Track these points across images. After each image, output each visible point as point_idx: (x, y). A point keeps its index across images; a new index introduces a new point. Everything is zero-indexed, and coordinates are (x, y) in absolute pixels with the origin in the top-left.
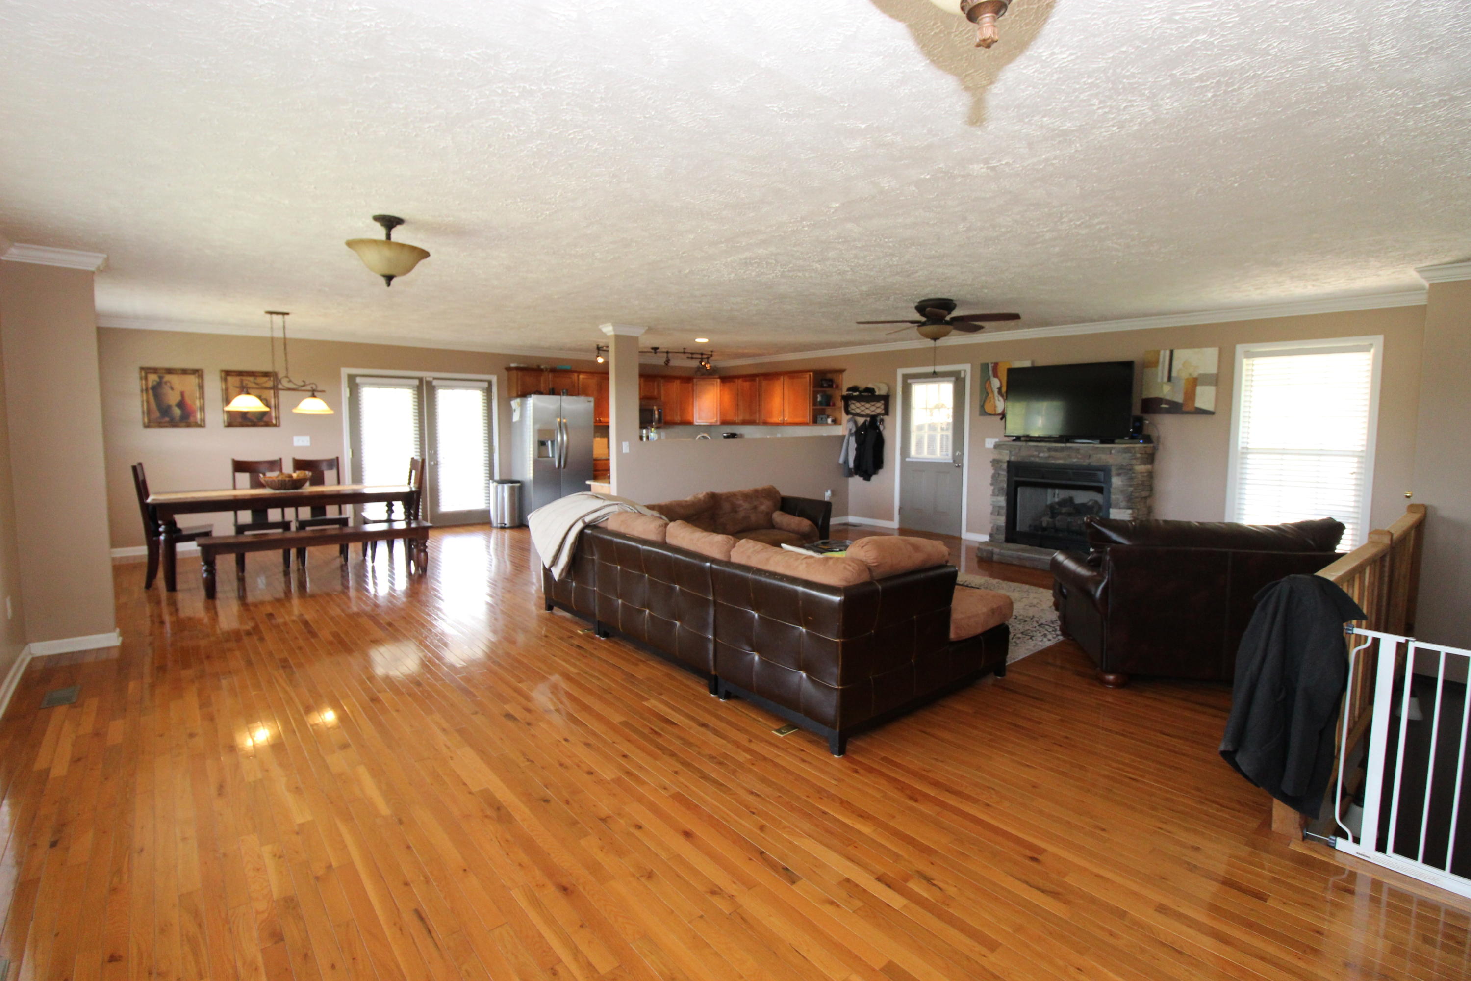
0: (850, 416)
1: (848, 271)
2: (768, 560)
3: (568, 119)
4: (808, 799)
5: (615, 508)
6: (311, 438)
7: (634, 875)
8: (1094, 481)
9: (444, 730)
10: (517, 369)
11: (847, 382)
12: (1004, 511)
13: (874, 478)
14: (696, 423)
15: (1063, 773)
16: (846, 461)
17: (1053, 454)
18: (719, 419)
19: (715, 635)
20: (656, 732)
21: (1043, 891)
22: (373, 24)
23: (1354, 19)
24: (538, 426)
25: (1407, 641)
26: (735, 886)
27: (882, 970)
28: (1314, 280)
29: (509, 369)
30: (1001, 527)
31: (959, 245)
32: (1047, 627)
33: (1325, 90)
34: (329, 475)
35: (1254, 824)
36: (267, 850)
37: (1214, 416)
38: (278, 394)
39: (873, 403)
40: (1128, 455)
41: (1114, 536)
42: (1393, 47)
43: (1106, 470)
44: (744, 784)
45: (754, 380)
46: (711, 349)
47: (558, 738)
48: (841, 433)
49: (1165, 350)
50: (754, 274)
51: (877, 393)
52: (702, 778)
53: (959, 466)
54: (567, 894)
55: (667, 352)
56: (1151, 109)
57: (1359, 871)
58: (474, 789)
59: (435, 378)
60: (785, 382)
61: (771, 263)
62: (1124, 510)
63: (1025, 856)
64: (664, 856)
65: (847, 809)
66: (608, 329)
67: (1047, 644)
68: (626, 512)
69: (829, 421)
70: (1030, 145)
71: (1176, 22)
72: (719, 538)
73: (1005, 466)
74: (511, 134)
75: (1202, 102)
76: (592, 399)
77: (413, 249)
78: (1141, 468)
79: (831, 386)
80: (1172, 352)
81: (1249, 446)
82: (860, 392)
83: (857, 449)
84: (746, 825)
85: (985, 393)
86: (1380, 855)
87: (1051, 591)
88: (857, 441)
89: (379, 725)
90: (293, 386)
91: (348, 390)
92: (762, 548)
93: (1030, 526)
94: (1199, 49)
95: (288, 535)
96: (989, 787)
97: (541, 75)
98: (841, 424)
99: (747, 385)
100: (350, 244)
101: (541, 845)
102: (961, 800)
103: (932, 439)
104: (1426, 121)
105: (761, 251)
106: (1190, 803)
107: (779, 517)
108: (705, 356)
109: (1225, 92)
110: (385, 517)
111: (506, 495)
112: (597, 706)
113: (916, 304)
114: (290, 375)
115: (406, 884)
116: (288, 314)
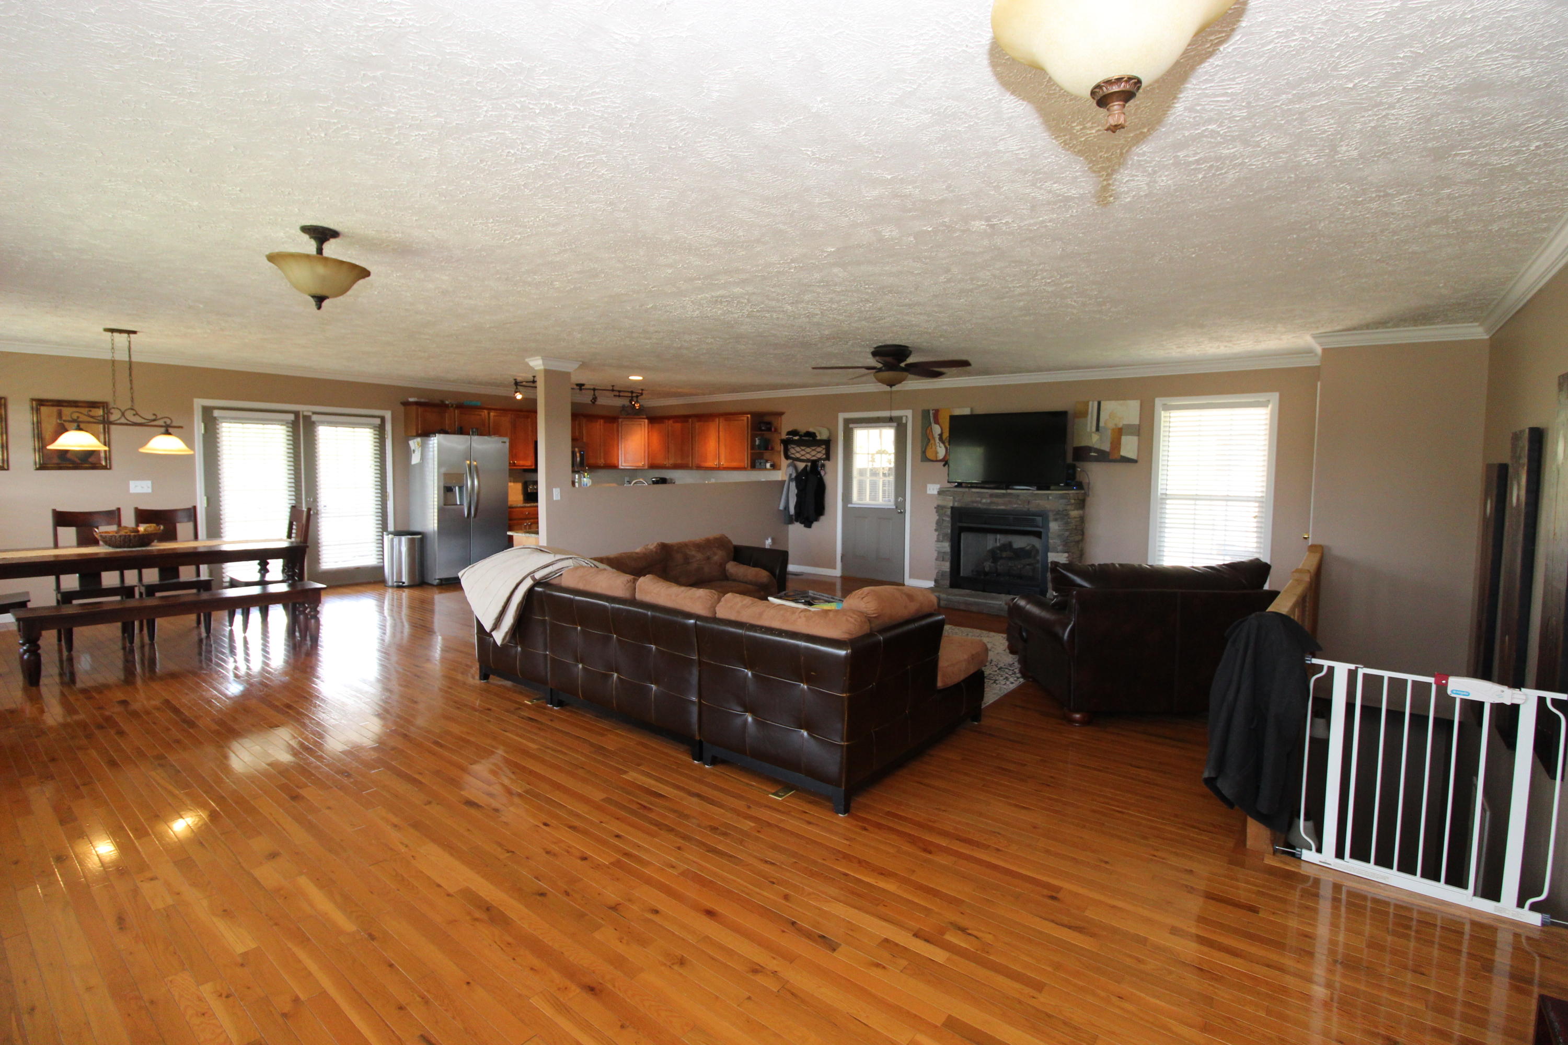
0: (790, 461)
1: (817, 315)
2: (761, 614)
3: (584, 142)
4: (824, 862)
5: (569, 563)
6: (153, 484)
7: (665, 964)
8: (1031, 526)
9: (395, 826)
10: (417, 404)
11: (786, 426)
12: (948, 557)
13: (815, 525)
14: (620, 467)
15: (1056, 812)
16: (787, 507)
17: (995, 500)
18: (646, 462)
19: (700, 697)
20: (645, 807)
21: (1070, 927)
22: (400, 19)
23: (1334, 124)
24: (443, 470)
25: (1357, 668)
26: (775, 962)
27: (944, 1025)
28: (1227, 342)
29: (406, 404)
30: (946, 572)
31: (934, 295)
32: (1007, 670)
33: (1293, 180)
34: (183, 528)
35: (1230, 844)
36: (207, 990)
37: (1137, 464)
38: (109, 429)
39: (813, 448)
40: (1063, 501)
41: (1078, 580)
42: (1356, 149)
43: (1043, 515)
44: (755, 854)
45: (687, 421)
46: (640, 388)
47: (536, 823)
48: (780, 479)
49: (1093, 401)
50: (719, 312)
51: (818, 438)
52: (708, 851)
53: (901, 512)
54: (596, 994)
55: (594, 390)
56: (1147, 184)
57: (1322, 877)
58: (451, 891)
59: (314, 413)
60: (721, 424)
61: (742, 303)
62: (1060, 554)
63: (1043, 896)
64: (690, 938)
65: (866, 868)
66: (537, 364)
67: (1012, 687)
68: (582, 567)
69: (768, 465)
70: (1033, 208)
71: (1197, 111)
72: (701, 593)
73: (949, 512)
74: (512, 151)
75: (1192, 181)
76: (507, 440)
77: (354, 267)
78: (1075, 513)
79: (769, 429)
80: (1099, 404)
81: (1168, 492)
82: (801, 436)
83: (797, 495)
84: (769, 896)
85: (926, 439)
86: (1339, 861)
87: (1005, 636)
88: (797, 487)
89: (310, 827)
90: (137, 420)
91: (203, 425)
92: (750, 602)
93: (972, 571)
94: (1206, 136)
95: (131, 603)
96: (995, 832)
97: (574, 94)
98: (780, 469)
99: (678, 426)
100: (272, 258)
101: (550, 944)
102: (971, 847)
103: (874, 485)
104: (1360, 212)
105: (737, 290)
106: (1173, 829)
107: (732, 568)
108: (634, 395)
109: (1214, 175)
110: (256, 577)
111: (404, 549)
112: (570, 783)
113: (872, 350)
114: (136, 407)
115: (401, 1008)
116: (135, 332)
